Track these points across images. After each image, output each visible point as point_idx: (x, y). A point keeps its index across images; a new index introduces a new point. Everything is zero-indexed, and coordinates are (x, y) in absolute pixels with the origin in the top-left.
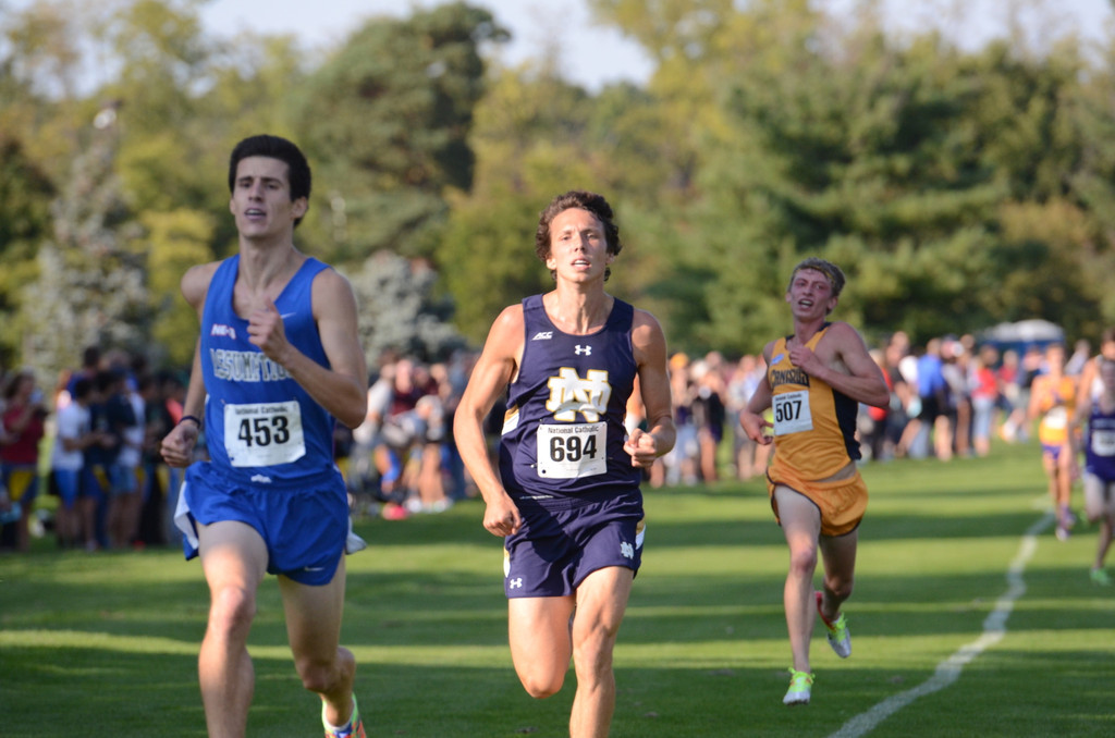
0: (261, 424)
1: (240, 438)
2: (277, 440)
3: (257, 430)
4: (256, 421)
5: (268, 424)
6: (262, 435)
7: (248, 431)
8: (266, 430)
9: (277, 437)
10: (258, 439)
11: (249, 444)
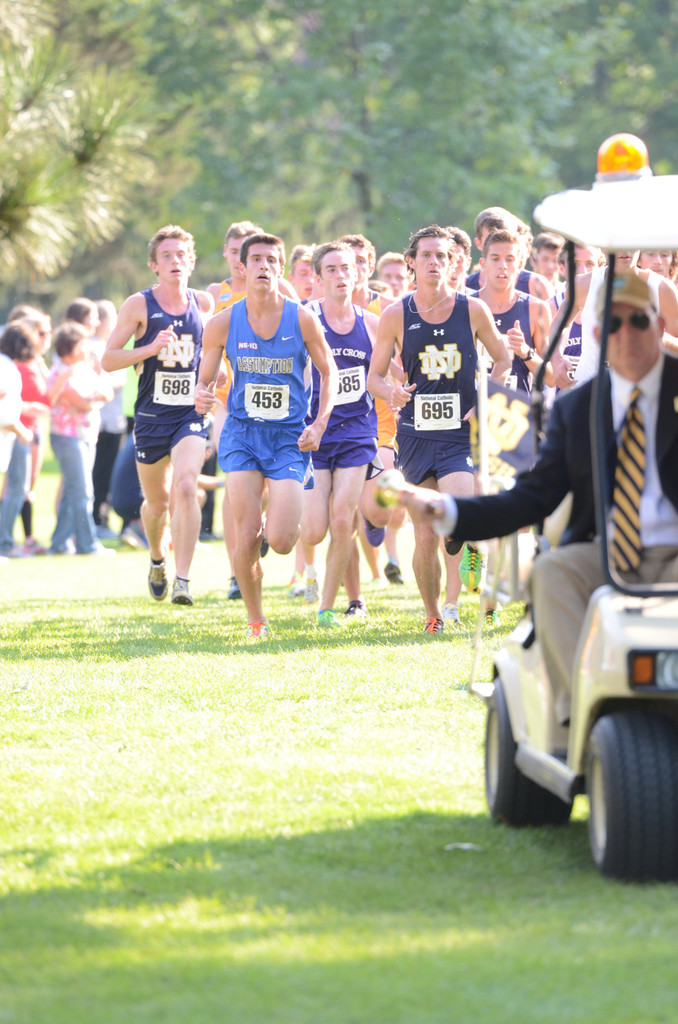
0: (267, 396)
1: (253, 401)
2: (275, 406)
3: (264, 399)
4: (264, 394)
5: (271, 396)
6: (266, 401)
7: (258, 399)
8: (269, 399)
9: (274, 404)
10: (264, 404)
11: (258, 406)
